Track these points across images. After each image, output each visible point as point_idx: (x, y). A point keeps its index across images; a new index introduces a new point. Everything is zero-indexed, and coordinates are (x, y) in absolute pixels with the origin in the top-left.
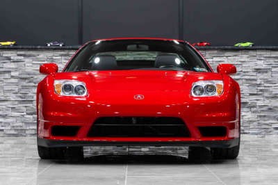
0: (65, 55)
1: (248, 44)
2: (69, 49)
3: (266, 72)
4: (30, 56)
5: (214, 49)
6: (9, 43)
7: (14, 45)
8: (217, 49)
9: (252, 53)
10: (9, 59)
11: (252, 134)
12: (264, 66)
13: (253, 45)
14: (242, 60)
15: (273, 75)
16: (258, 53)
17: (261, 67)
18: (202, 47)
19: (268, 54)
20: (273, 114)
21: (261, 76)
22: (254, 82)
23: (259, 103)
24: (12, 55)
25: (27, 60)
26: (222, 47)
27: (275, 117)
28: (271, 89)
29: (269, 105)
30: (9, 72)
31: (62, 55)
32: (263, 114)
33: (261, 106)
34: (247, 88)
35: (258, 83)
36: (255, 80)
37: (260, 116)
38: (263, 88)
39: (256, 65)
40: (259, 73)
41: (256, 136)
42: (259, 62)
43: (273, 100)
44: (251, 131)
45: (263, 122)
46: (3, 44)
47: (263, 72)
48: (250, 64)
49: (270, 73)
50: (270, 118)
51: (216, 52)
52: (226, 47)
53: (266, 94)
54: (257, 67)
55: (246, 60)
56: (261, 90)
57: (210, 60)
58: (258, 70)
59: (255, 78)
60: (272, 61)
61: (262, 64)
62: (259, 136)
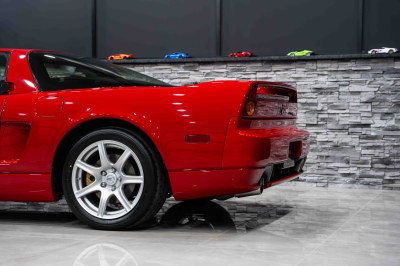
1: (305, 53)
3: (331, 93)
8: (262, 61)
9: (310, 65)
11: (309, 181)
12: (328, 84)
13: (312, 54)
14: (296, 76)
15: (341, 97)
16: (320, 65)
17: (323, 86)
18: (239, 59)
19: (334, 66)
20: (340, 154)
21: (323, 99)
22: (313, 108)
23: (320, 138)
26: (266, 58)
27: (342, 158)
28: (337, 117)
29: (335, 140)
32: (325, 153)
33: (323, 143)
34: (303, 115)
35: (319, 108)
36: (316, 104)
37: (321, 157)
38: (326, 116)
39: (316, 83)
40: (321, 94)
41: (315, 185)
42: (321, 79)
43: (340, 134)
44: (308, 178)
45: (325, 165)
47: (327, 93)
48: (308, 81)
49: (336, 95)
50: (335, 159)
51: (260, 65)
52: (272, 58)
53: (330, 125)
54: (317, 86)
55: (302, 75)
56: (323, 119)
57: (253, 76)
58: (319, 91)
59: (315, 101)
60: (339, 76)
61: (324, 81)
62: (319, 184)
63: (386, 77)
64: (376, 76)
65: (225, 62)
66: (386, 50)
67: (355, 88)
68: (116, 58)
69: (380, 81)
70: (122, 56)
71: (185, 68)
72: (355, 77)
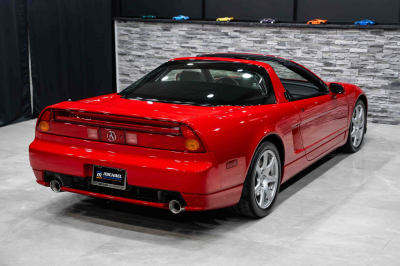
0: (277, 33)
4: (244, 32)
6: (226, 19)
7: (231, 21)
10: (226, 34)
24: (229, 30)
25: (242, 36)
30: (227, 47)
31: (274, 32)
46: (221, 19)
68: (314, 22)
70: (320, 21)
71: (372, 33)
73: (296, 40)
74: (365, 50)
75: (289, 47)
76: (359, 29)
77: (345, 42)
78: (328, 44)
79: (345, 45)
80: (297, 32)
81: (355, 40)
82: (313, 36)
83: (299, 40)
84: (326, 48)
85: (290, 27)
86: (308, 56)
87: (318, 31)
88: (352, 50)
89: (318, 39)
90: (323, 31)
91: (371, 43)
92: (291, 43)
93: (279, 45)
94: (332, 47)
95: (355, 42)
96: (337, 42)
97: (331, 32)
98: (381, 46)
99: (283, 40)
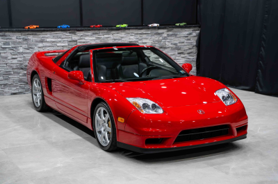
1: (125, 25)
2: (6, 31)
5: (103, 29)
9: (127, 31)
13: (128, 26)
14: (121, 36)
16: (131, 31)
18: (97, 28)
19: (136, 31)
26: (110, 28)
42: (132, 37)
51: (106, 31)
55: (124, 36)
60: (138, 36)
63: (156, 36)
64: (152, 35)
65: (89, 30)
66: (156, 25)
67: (144, 41)
68: (31, 27)
69: (153, 37)
70: (35, 26)
71: (70, 33)
72: (144, 36)
73: (18, 40)
74: (67, 44)
75: (13, 46)
76: (62, 30)
77: (53, 40)
78: (42, 41)
79: (53, 42)
80: (18, 34)
81: (60, 38)
82: (30, 37)
83: (20, 40)
84: (41, 45)
85: (13, 31)
86: (28, 51)
87: (34, 33)
88: (58, 44)
89: (34, 39)
90: (38, 33)
91: (70, 39)
92: (14, 43)
93: (4, 44)
94: (45, 44)
95: (60, 40)
96: (48, 40)
97: (43, 33)
98: (76, 41)
99: (8, 41)
